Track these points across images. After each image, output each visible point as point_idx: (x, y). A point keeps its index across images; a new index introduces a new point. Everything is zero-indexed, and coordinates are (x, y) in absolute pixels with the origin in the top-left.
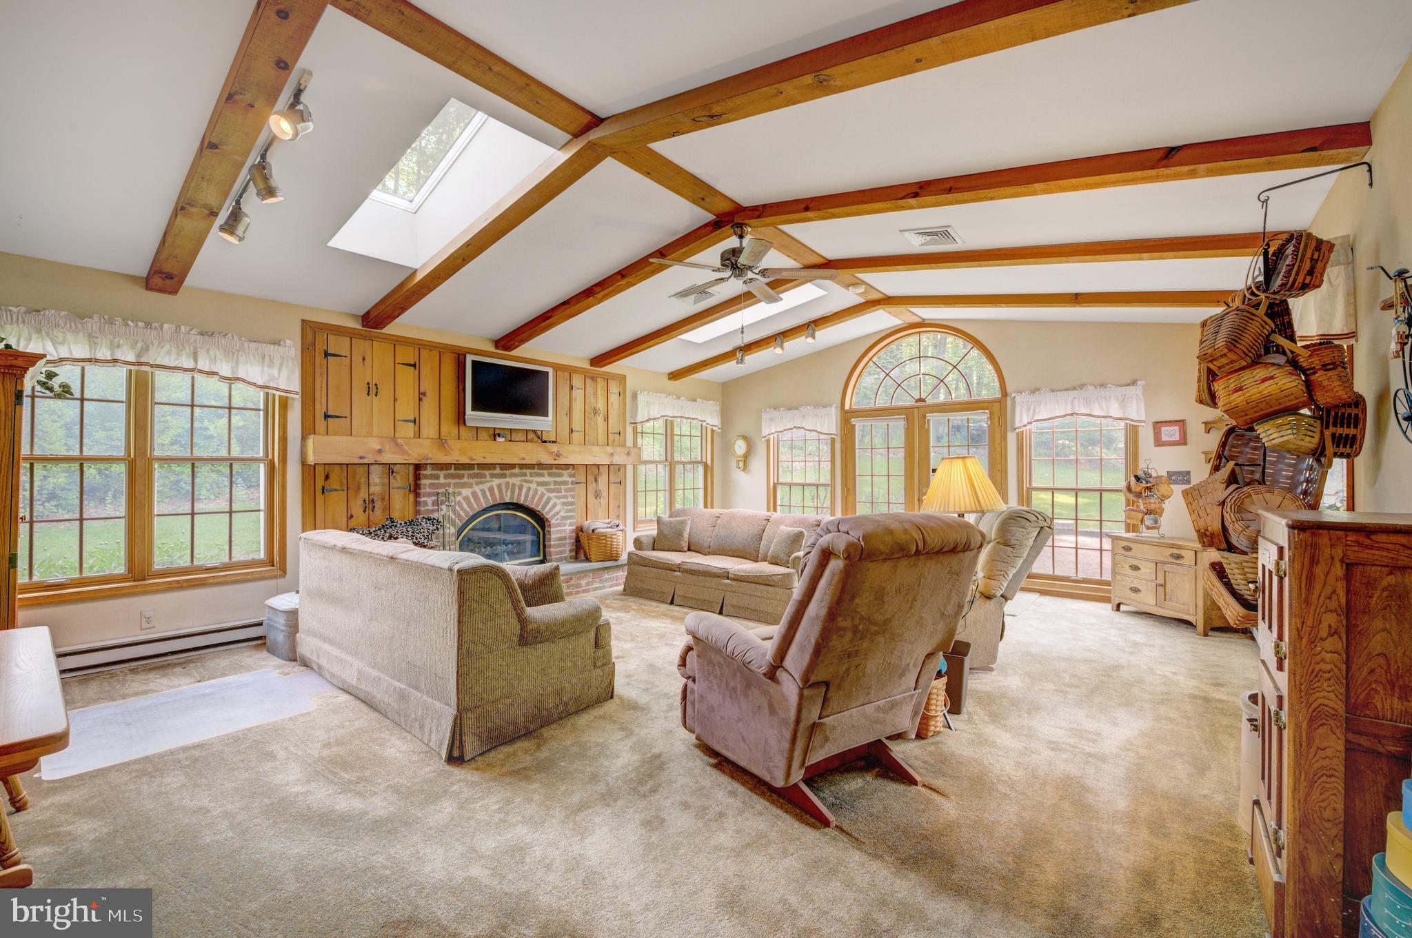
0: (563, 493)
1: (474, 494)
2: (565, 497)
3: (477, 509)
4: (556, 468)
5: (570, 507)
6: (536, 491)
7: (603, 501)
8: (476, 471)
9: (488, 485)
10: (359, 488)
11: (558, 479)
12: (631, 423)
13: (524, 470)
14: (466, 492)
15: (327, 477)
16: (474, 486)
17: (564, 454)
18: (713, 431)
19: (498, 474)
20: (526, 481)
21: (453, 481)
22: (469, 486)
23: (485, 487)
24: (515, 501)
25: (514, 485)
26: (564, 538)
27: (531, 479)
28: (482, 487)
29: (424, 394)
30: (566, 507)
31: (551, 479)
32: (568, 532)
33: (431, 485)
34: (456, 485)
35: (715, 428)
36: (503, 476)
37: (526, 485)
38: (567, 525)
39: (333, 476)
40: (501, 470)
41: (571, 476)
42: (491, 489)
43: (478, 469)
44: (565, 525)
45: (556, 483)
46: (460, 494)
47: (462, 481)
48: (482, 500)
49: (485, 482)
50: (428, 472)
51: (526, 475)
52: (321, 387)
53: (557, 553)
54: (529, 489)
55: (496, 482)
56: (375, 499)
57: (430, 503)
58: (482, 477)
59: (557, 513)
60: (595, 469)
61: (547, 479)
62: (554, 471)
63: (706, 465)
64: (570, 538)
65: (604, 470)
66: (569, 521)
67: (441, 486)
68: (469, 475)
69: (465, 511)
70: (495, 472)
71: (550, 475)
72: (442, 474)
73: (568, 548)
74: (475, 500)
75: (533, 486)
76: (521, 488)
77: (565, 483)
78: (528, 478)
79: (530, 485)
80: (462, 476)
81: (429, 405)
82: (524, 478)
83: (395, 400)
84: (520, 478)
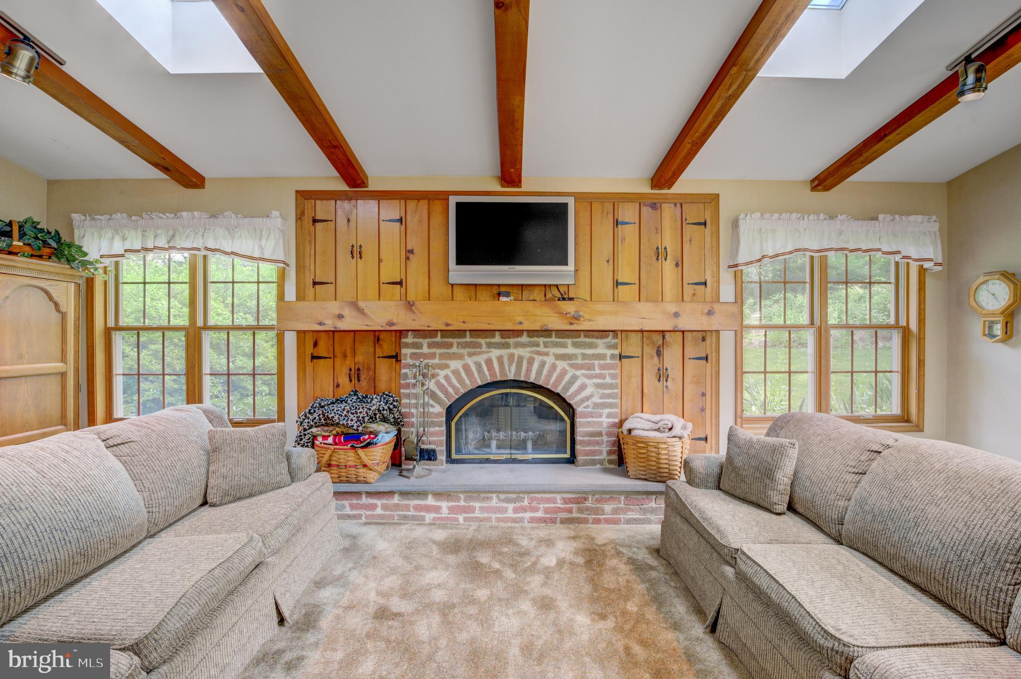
0: (597, 371)
1: (466, 367)
2: (602, 376)
3: (470, 386)
4: (586, 336)
5: (607, 392)
6: (554, 367)
7: (674, 384)
8: (468, 339)
9: (485, 356)
10: (345, 356)
11: (589, 351)
12: (730, 267)
13: (535, 339)
14: (455, 364)
15: (315, 344)
16: (466, 357)
17: (587, 316)
18: (922, 271)
19: (498, 344)
20: (539, 353)
21: (438, 351)
22: (460, 357)
23: (482, 359)
24: (522, 379)
25: (521, 358)
26: (600, 434)
27: (546, 350)
28: (476, 358)
29: (411, 252)
30: (601, 391)
31: (578, 351)
32: (605, 425)
33: (414, 356)
34: (442, 356)
35: (927, 265)
36: (506, 346)
37: (538, 359)
38: (604, 415)
39: (321, 344)
40: (502, 337)
41: (610, 347)
42: (489, 362)
43: (471, 336)
44: (600, 416)
45: (584, 356)
46: (447, 366)
47: (451, 351)
48: (476, 375)
49: (480, 353)
50: (410, 339)
51: (538, 345)
52: (310, 255)
53: (587, 454)
54: (543, 364)
55: (495, 353)
56: (361, 368)
57: (410, 375)
58: (477, 347)
59: (588, 398)
60: (658, 339)
61: (570, 350)
62: (582, 339)
63: (906, 333)
64: (609, 434)
65: (674, 340)
66: (607, 411)
67: (425, 356)
68: (459, 344)
69: (454, 387)
70: (493, 340)
71: (575, 345)
72: (425, 342)
73: (605, 449)
74: (467, 375)
75: (550, 360)
76: (531, 361)
77: (601, 357)
78: (541, 349)
79: (545, 358)
80: (451, 345)
81: (417, 264)
82: (534, 349)
83: (380, 261)
84: (529, 349)
